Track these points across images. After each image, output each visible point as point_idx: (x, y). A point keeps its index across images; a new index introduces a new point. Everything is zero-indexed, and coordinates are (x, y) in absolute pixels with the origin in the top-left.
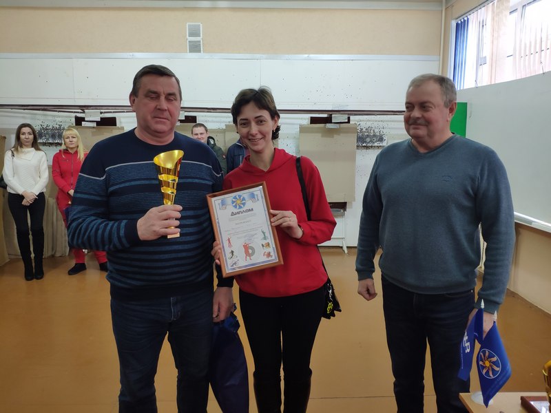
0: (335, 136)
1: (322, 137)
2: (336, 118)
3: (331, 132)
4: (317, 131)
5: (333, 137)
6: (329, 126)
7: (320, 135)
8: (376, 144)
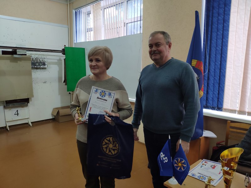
0: (18, 62)
1: (10, 62)
2: (19, 52)
3: (16, 60)
4: (7, 59)
5: (17, 62)
6: (15, 56)
7: (9, 61)
8: (42, 67)
